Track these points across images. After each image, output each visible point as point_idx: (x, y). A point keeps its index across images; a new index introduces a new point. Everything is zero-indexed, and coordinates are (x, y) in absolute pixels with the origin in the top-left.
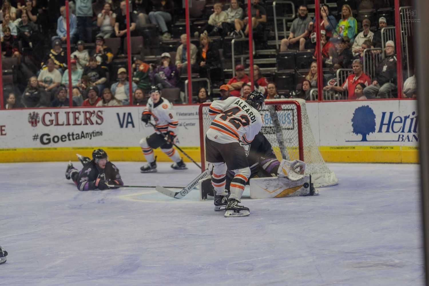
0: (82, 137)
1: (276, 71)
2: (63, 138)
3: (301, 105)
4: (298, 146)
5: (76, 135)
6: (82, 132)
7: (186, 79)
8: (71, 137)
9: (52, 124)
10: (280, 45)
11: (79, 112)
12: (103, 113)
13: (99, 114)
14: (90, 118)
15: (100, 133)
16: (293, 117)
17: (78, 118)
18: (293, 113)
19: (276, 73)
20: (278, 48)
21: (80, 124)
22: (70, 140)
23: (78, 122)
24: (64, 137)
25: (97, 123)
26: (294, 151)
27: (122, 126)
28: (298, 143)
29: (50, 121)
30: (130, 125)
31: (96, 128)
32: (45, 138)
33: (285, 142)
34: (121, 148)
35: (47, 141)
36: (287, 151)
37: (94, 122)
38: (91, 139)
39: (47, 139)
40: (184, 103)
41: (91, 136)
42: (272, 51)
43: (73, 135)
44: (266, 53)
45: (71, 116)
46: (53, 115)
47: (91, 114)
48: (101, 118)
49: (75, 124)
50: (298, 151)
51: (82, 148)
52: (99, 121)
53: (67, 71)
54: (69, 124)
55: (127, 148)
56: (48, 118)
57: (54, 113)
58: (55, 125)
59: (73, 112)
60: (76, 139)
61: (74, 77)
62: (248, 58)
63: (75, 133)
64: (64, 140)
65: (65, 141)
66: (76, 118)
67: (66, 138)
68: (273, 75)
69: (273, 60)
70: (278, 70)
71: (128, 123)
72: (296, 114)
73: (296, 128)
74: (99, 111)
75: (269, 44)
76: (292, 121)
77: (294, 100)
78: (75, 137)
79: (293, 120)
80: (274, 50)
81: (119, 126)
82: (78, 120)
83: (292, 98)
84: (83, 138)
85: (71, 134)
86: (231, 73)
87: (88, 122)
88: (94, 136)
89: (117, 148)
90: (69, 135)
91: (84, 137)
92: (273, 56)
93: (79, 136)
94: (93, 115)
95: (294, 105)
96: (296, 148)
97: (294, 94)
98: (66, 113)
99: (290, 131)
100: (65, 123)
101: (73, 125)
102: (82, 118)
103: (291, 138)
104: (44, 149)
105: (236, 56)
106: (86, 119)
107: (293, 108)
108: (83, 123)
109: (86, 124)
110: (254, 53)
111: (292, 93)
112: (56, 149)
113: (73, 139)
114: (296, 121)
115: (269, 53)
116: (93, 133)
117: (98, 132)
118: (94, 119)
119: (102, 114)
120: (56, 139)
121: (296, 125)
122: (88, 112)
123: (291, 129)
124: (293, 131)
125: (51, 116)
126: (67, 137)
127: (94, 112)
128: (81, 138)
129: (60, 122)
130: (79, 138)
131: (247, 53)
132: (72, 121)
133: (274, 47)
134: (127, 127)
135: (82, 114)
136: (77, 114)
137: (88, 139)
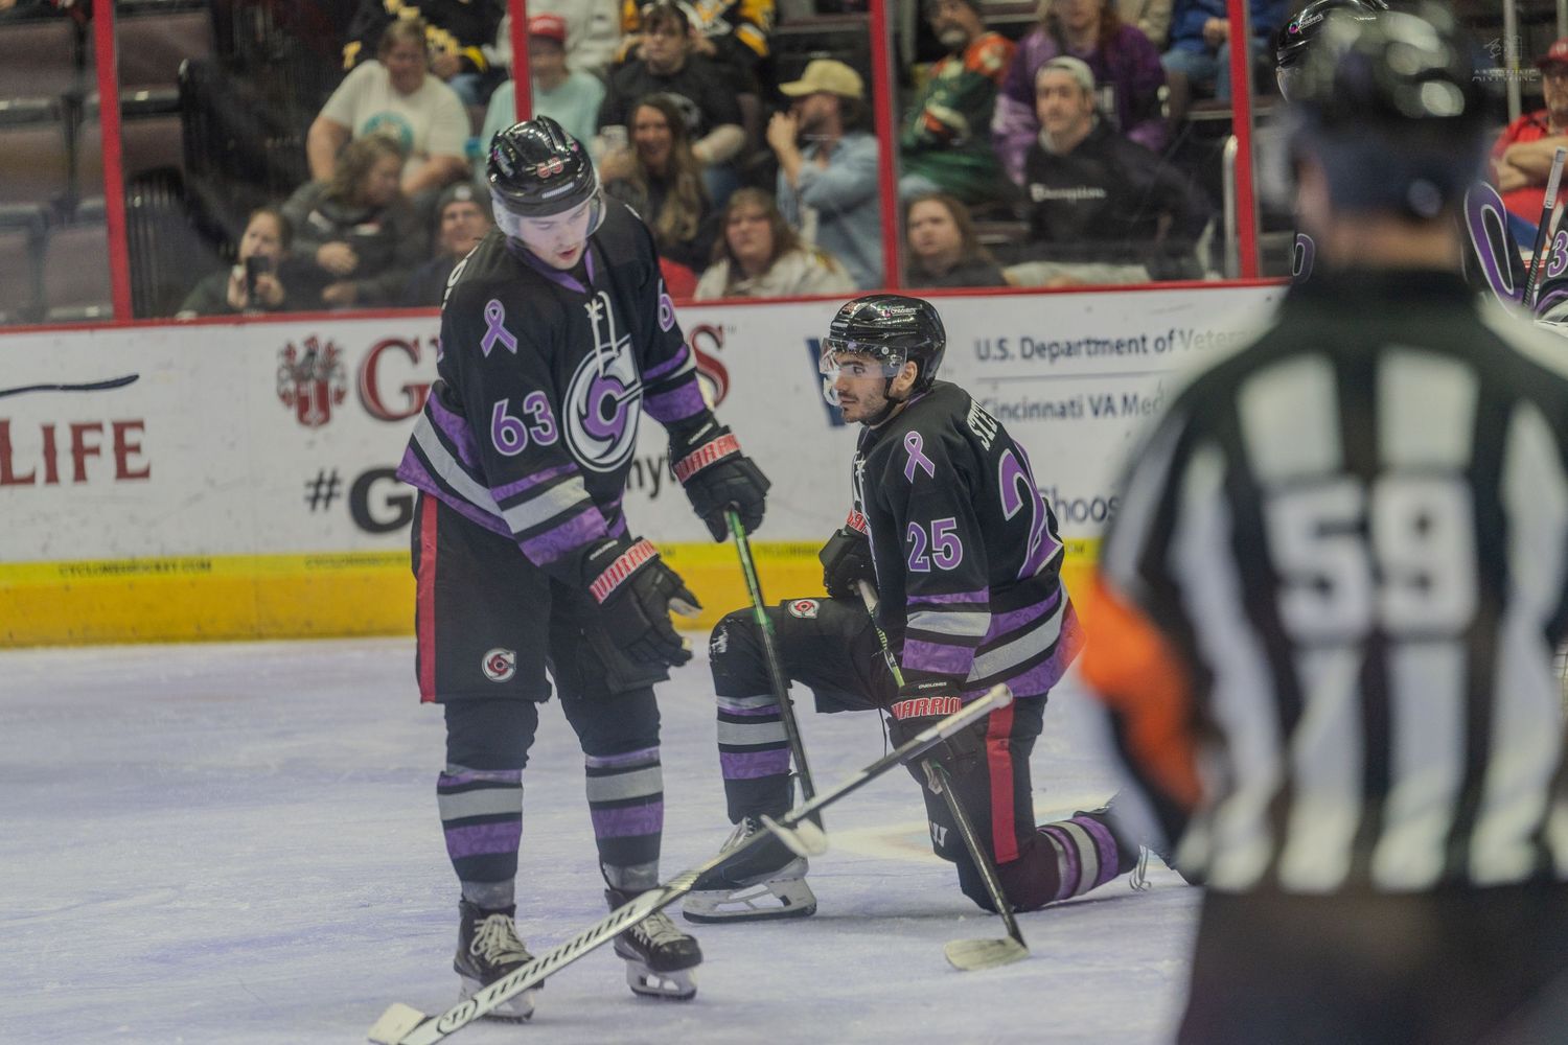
7: (1224, 128)
9: (421, 408)
12: (728, 338)
13: (705, 344)
29: (406, 390)
32: (381, 490)
35: (394, 513)
38: (654, 495)
39: (391, 501)
40: (1213, 277)
41: (656, 478)
48: (714, 370)
53: (505, 93)
56: (395, 372)
74: (705, 329)
81: (822, 417)
104: (373, 560)
119: (719, 345)
125: (415, 359)
137: (637, 497)
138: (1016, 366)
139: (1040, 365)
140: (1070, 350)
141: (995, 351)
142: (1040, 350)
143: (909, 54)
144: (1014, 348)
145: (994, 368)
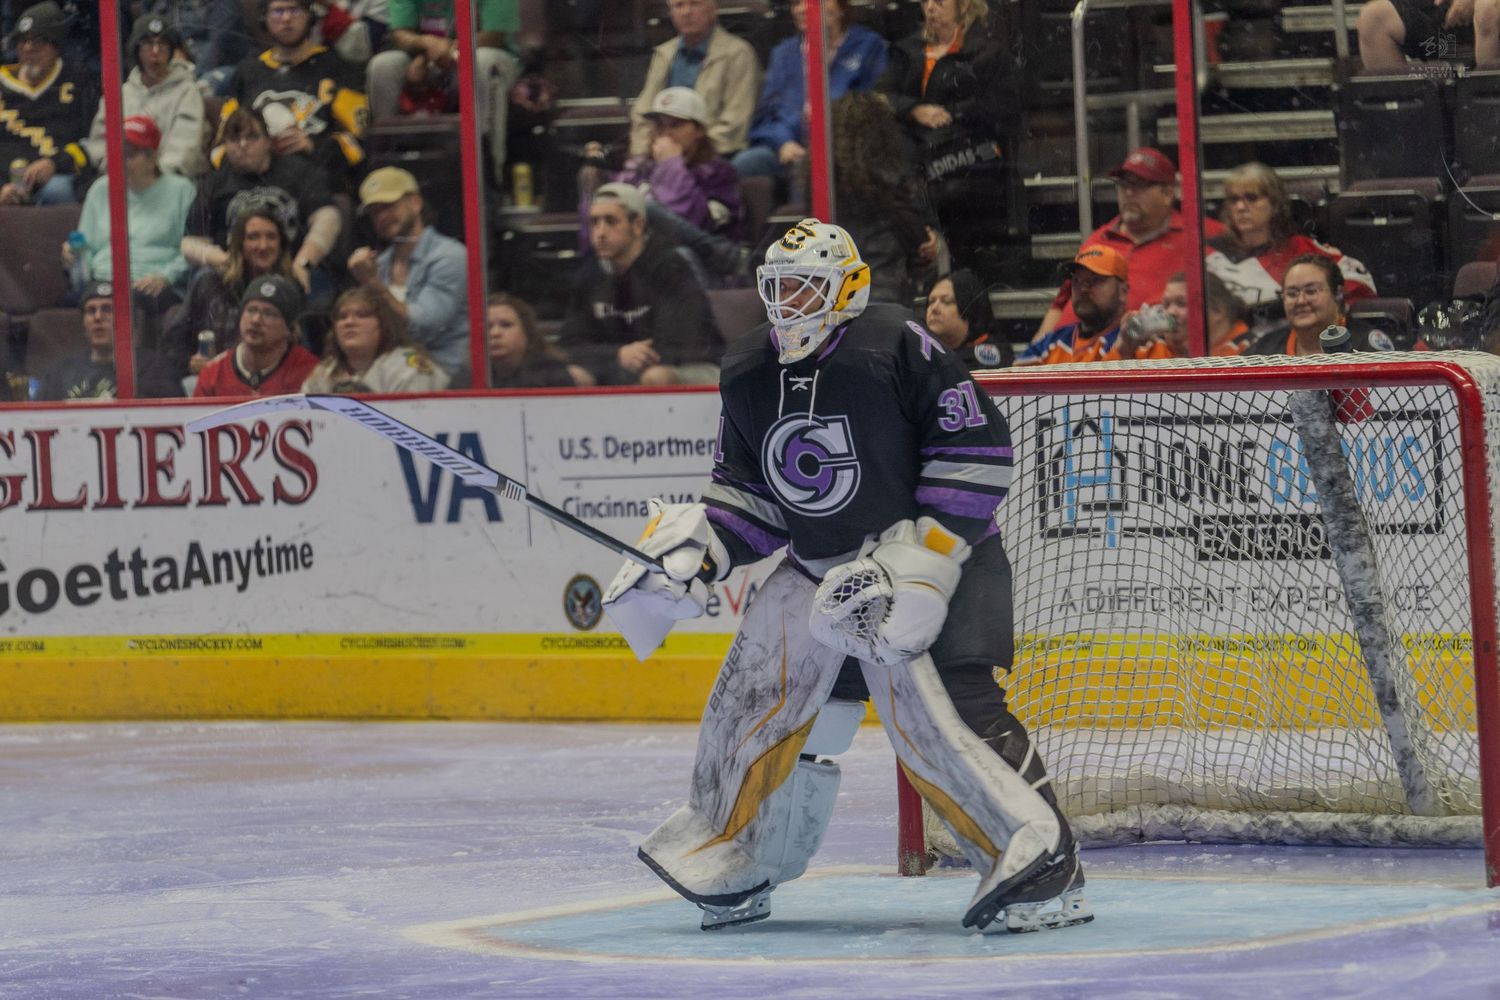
0: (190, 575)
1: (1335, 188)
2: (77, 586)
3: (1483, 387)
4: (1467, 634)
5: (158, 563)
6: (195, 549)
8: (127, 579)
9: (15, 500)
10: (1353, 35)
11: (174, 432)
12: (316, 434)
13: (294, 439)
14: (237, 467)
15: (298, 556)
16: (1438, 458)
17: (167, 467)
18: (1437, 436)
19: (1330, 197)
20: (1343, 48)
21: (182, 502)
22: (119, 594)
23: (167, 490)
24: (83, 577)
25: (280, 493)
26: (1447, 657)
27: (424, 513)
28: (1466, 614)
29: (2, 481)
30: (473, 507)
31: (275, 524)
33: (1391, 609)
34: (424, 642)
36: (1400, 662)
37: (265, 489)
38: (242, 588)
41: (245, 570)
42: (1311, 70)
43: (138, 563)
44: (1274, 82)
45: (128, 450)
46: (23, 448)
47: (245, 438)
48: (302, 465)
49: (152, 500)
50: (1468, 657)
51: (194, 644)
52: (293, 485)
53: (100, 188)
54: (113, 502)
55: (459, 643)
57: (28, 435)
58: (31, 508)
59: (135, 432)
60: (159, 588)
61: (141, 225)
62: (1168, 110)
63: (149, 556)
64: (84, 593)
65: (94, 598)
66: (155, 467)
67: (96, 580)
68: (1316, 209)
69: (1317, 122)
70: (1347, 180)
71: (461, 491)
72: (1452, 442)
73: (1456, 525)
74: (293, 425)
75: (1288, 25)
76: (1430, 483)
77: (1445, 357)
78: (149, 575)
79: (1439, 476)
80: (1324, 62)
81: (408, 510)
82: (170, 477)
83: (1432, 346)
84: (197, 583)
85: (125, 557)
86: (1069, 197)
87: (226, 489)
88: (261, 572)
89: (398, 644)
90: (114, 565)
91: (203, 574)
92: (1314, 98)
93: (173, 572)
94: (256, 446)
95: (1442, 389)
96: (1456, 644)
97: (1443, 321)
98: (94, 433)
99: (1420, 539)
100: (94, 495)
101: (138, 505)
102: (189, 464)
103: (1428, 580)
105: (1096, 101)
106: (215, 468)
107: (1436, 406)
108: (197, 492)
109: (218, 500)
110: (1201, 79)
111: (1431, 318)
112: (39, 647)
113: (141, 590)
114: (1454, 482)
115: (1292, 81)
116: (258, 551)
117: (284, 550)
118: (262, 470)
119: (308, 441)
120: (39, 592)
121: (1456, 504)
122: (225, 429)
123: (1428, 530)
124: (1437, 543)
125: (9, 453)
126: (105, 578)
127: (264, 427)
128: (187, 584)
129: (63, 491)
130: (174, 585)
131: (1164, 81)
132: (129, 486)
133: (1320, 43)
134: (454, 515)
135: (193, 443)
136: (164, 443)
137: (227, 589)
138: (599, 465)
139: (623, 465)
140: (652, 449)
141: (579, 450)
142: (623, 449)
143: (499, 153)
144: (597, 447)
145: (577, 467)
